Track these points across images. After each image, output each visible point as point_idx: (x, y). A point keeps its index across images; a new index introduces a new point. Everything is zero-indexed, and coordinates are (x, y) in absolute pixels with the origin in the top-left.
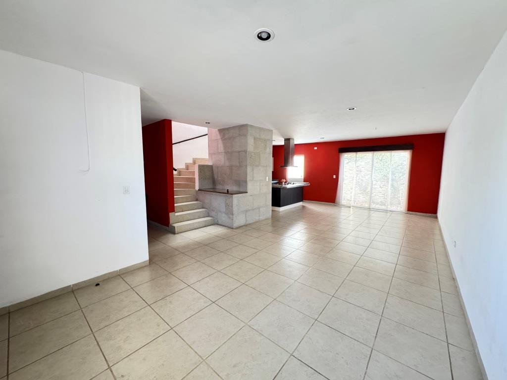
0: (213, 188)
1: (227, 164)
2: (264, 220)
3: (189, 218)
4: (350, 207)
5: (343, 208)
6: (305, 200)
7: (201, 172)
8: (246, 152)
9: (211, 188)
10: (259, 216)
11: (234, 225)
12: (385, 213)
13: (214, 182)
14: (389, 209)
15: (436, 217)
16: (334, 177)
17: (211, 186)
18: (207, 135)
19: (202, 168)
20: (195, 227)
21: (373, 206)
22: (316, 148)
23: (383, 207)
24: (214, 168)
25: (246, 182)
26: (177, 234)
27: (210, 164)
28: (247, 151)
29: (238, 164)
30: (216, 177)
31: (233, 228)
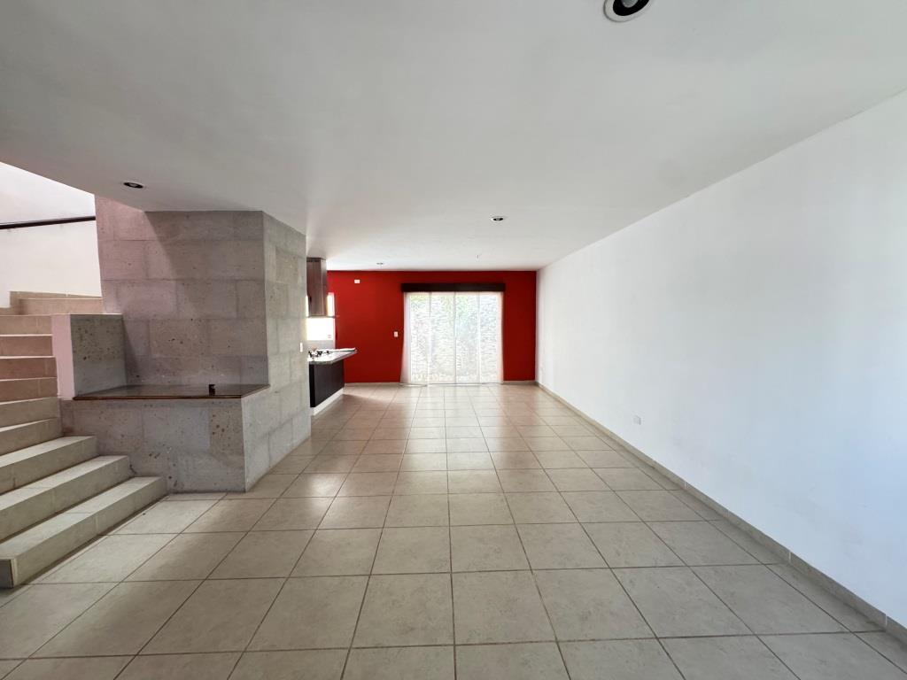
0: (129, 387)
1: (189, 311)
2: (299, 446)
3: (58, 507)
4: (426, 386)
5: (414, 390)
6: (348, 382)
7: (81, 338)
8: (261, 282)
9: (120, 388)
10: (292, 439)
11: (248, 480)
12: (476, 389)
13: (131, 365)
14: (481, 381)
15: (536, 384)
16: (396, 334)
17: (119, 381)
18: (92, 219)
19: (84, 327)
20: (99, 529)
21: (460, 379)
22: (357, 281)
23: (474, 378)
24: (129, 327)
25: (264, 359)
26: (24, 584)
27: (111, 310)
28: (263, 280)
29: (234, 315)
30: (139, 350)
31: (244, 492)
